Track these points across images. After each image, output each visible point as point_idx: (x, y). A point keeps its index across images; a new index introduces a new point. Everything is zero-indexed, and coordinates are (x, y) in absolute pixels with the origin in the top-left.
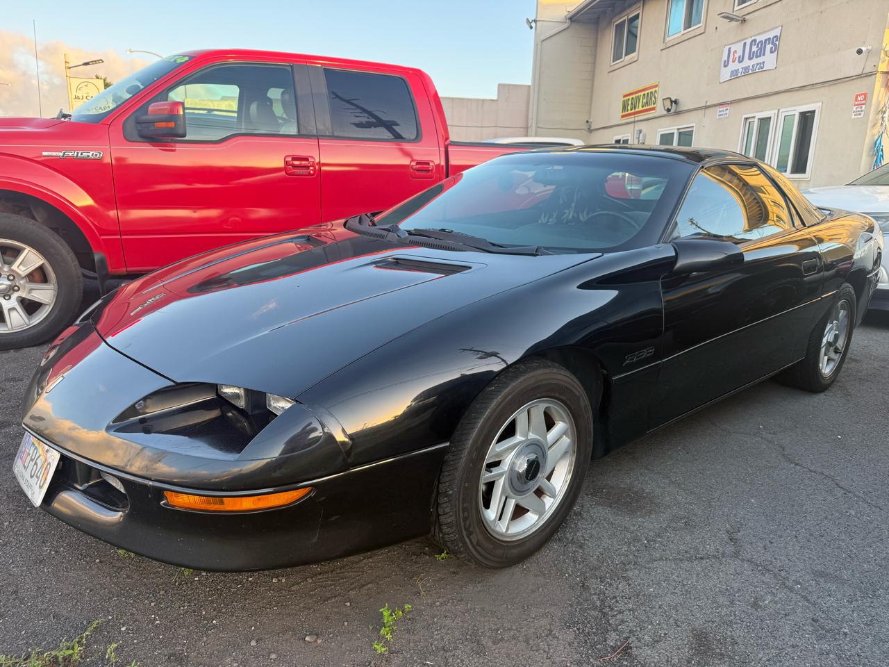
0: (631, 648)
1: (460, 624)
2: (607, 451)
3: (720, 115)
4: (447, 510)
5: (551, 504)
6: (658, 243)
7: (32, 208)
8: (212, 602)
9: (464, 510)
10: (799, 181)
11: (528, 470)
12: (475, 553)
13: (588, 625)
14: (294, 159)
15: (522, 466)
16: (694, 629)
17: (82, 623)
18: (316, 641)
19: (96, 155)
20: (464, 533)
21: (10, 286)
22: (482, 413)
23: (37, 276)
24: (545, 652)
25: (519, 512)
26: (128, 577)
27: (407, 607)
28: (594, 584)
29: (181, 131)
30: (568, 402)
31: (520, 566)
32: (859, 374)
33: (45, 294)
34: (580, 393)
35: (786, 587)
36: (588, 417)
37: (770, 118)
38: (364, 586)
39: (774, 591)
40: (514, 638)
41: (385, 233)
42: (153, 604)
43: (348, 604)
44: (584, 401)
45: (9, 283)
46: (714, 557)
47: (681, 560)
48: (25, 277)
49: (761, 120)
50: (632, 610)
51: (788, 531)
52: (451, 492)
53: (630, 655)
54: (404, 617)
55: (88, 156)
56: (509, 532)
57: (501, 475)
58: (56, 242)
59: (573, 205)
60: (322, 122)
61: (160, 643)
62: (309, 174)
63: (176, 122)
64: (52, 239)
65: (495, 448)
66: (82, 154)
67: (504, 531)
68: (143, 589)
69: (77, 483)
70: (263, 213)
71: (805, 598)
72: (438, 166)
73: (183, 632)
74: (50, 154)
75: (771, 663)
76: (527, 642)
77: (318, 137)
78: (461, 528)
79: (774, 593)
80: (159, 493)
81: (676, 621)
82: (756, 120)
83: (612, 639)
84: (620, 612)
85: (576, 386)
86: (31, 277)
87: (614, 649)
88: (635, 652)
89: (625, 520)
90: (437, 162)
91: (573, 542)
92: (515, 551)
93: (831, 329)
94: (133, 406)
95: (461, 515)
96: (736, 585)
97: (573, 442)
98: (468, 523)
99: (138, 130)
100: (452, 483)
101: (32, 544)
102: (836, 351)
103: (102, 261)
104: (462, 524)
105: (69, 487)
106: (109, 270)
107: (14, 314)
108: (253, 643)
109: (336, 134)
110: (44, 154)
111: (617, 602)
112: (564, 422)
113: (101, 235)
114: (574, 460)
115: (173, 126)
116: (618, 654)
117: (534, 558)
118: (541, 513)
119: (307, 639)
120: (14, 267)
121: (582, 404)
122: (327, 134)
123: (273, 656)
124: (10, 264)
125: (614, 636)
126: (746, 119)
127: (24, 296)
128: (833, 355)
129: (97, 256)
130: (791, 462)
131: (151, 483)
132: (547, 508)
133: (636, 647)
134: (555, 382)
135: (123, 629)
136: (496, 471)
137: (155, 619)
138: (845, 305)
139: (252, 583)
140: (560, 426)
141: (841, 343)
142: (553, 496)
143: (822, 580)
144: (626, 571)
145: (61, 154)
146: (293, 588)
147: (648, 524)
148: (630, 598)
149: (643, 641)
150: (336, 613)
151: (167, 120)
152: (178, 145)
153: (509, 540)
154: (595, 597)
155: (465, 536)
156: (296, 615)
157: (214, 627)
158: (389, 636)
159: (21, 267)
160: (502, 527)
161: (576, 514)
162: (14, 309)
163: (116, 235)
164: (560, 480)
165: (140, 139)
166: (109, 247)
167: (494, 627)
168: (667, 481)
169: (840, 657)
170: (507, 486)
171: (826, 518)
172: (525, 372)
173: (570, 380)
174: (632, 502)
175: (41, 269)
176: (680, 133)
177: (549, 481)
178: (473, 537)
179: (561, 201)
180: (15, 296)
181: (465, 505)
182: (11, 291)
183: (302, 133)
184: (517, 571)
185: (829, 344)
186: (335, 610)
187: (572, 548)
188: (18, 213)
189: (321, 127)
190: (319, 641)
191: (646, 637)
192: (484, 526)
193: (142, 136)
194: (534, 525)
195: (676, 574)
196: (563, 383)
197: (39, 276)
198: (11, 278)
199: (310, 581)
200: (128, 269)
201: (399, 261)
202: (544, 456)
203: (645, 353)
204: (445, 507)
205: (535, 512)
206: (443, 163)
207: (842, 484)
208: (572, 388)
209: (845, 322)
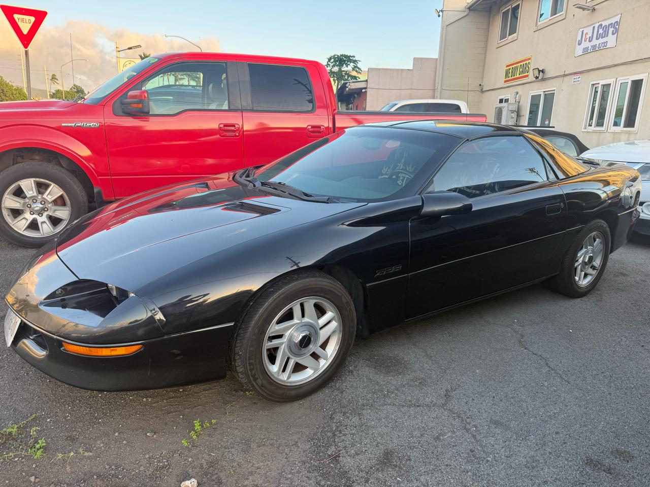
0: (339, 457)
1: (243, 433)
2: (372, 331)
3: (574, 82)
4: (240, 364)
5: (324, 364)
7: (60, 159)
8: (103, 409)
9: (250, 364)
10: (629, 133)
11: (302, 341)
12: (260, 391)
13: (322, 441)
14: (225, 125)
15: (298, 337)
16: (387, 449)
17: (27, 415)
18: (153, 436)
19: (95, 125)
20: (252, 379)
21: (42, 208)
22: (263, 305)
23: (59, 201)
24: (286, 454)
25: (299, 368)
26: (62, 391)
27: (214, 421)
28: (339, 417)
29: (146, 110)
30: (333, 300)
31: (298, 402)
32: (620, 285)
33: (63, 213)
34: (341, 293)
35: (465, 428)
36: (350, 309)
37: (610, 84)
38: (195, 407)
39: (455, 430)
40: (272, 445)
41: (248, 183)
42: (70, 408)
43: (181, 417)
44: (346, 297)
45: (41, 206)
46: (427, 406)
47: (403, 406)
48: (51, 202)
49: (603, 86)
50: (353, 434)
51: (490, 393)
52: (241, 353)
53: (337, 461)
54: (211, 427)
55: (90, 126)
56: (290, 380)
57: (282, 344)
58: (70, 180)
59: (403, 160)
60: (246, 100)
61: (66, 428)
62: (236, 136)
63: (142, 104)
64: (68, 179)
65: (274, 328)
66: (86, 125)
67: (286, 379)
68: (68, 399)
69: (31, 335)
70: (210, 161)
71: (474, 437)
72: (327, 128)
73: (81, 424)
74: (66, 124)
75: (426, 473)
76: (278, 448)
77: (242, 111)
78: (249, 375)
79: (454, 432)
80: (60, 344)
81: (378, 443)
82: (600, 86)
83: (332, 449)
84: (344, 435)
85: (338, 289)
86: (55, 202)
87: (329, 456)
88: (341, 459)
89: (381, 378)
90: (326, 125)
91: (338, 389)
92: (294, 393)
93: (586, 253)
94: (55, 291)
95: (248, 367)
96: (431, 425)
97: (339, 324)
98: (253, 372)
99: (123, 109)
100: (242, 348)
101: (16, 368)
102: (594, 268)
103: (99, 193)
104: (250, 373)
105: (27, 337)
106: (104, 198)
107: (44, 225)
108: (117, 434)
109: (254, 109)
110: (63, 124)
111: (346, 428)
112: (331, 311)
113: (98, 176)
114: (341, 336)
115: (141, 106)
116: (330, 459)
117: (309, 398)
118: (316, 370)
119: (148, 434)
120: (45, 196)
121: (344, 300)
122: (249, 109)
123: (125, 442)
124: (42, 194)
125: (333, 448)
126: (593, 85)
127: (50, 214)
128: (590, 271)
129: (96, 190)
130: (523, 346)
131: (55, 337)
132: (321, 365)
133: (343, 457)
134: (319, 286)
135: (49, 420)
136: (275, 342)
137: (68, 416)
138: (599, 235)
139: (131, 400)
140: (329, 315)
141: (597, 263)
142: (326, 359)
143: (493, 426)
144: (363, 410)
145: (73, 125)
146: (153, 405)
147: (395, 381)
148: (355, 427)
149: (349, 453)
150: (172, 421)
151: (138, 103)
152: (151, 118)
153: (289, 384)
154: (334, 425)
155: (252, 381)
156: (148, 420)
157: (99, 423)
158: (195, 437)
159: (49, 196)
160: (284, 377)
161: (349, 372)
162: (44, 222)
163: (109, 176)
164: (332, 349)
165: (124, 114)
166: (104, 184)
167: (262, 437)
168: (423, 354)
169: (475, 474)
170: (287, 350)
171: (524, 386)
172: (297, 280)
173: (331, 285)
174: (392, 366)
175: (61, 197)
176: (545, 95)
177: (324, 349)
178: (259, 382)
179: (396, 158)
180: (45, 214)
181: (251, 361)
182: (43, 211)
183: (231, 108)
184: (296, 404)
185: (585, 264)
186: (172, 419)
187: (336, 393)
188: (50, 161)
189: (244, 104)
190: (155, 436)
191: (352, 451)
192: (268, 375)
193: (124, 112)
194: (310, 376)
195: (395, 415)
196: (325, 287)
197: (60, 202)
198: (43, 203)
199: (165, 401)
200: (116, 198)
201: (243, 204)
202: (317, 333)
203: (393, 269)
204: (238, 363)
205: (312, 368)
206: (331, 126)
207: (551, 364)
208: (335, 291)
209: (601, 247)
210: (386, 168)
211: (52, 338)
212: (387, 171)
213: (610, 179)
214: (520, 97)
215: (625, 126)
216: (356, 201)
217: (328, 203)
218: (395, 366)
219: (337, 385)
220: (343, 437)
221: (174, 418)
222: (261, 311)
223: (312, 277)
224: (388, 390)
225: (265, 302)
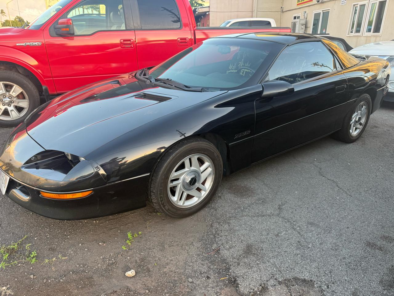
0: (220, 250)
1: (159, 239)
2: (232, 172)
3: (342, 3)
4: (154, 198)
5: (204, 194)
6: (257, 84)
7: (17, 67)
8: (69, 229)
9: (161, 198)
10: (376, 36)
11: (191, 182)
12: (167, 213)
13: (208, 241)
14: (124, 41)
15: (188, 179)
16: (248, 244)
17: (22, 236)
18: (103, 244)
19: (39, 44)
20: (162, 206)
21: (10, 101)
22: (167, 161)
23: (20, 96)
24: (187, 250)
25: (189, 197)
26: (41, 219)
27: (140, 233)
28: (216, 225)
29: (72, 32)
30: (208, 155)
31: (190, 217)
32: (375, 134)
33: (24, 104)
34: (214, 151)
35: (293, 228)
36: (219, 160)
37: (365, 5)
38: (127, 224)
39: (287, 230)
40: (177, 245)
41: (146, 80)
42: (48, 230)
43: (119, 231)
44: (217, 153)
45: (9, 100)
46: (269, 215)
47: (254, 216)
48: (15, 97)
49: (361, 6)
50: (226, 236)
51: (306, 205)
52: (154, 191)
53: (219, 253)
54: (138, 236)
55: (35, 44)
56: (185, 205)
57: (179, 184)
58: (26, 82)
59: (243, 60)
60: (136, 22)
61: (48, 244)
62: (132, 47)
63: (69, 28)
64: (25, 81)
65: (174, 175)
66: (33, 44)
67: (182, 204)
68: (46, 224)
69: (17, 187)
70: (114, 65)
71: (299, 233)
72: (191, 39)
73: (56, 240)
74: (20, 44)
75: (273, 257)
76: (182, 247)
77: (134, 30)
78: (160, 204)
79: (287, 231)
80: (39, 192)
81: (242, 240)
82: (358, 6)
83: (215, 246)
84: (221, 236)
85: (212, 148)
86: (18, 97)
87: (214, 250)
88: (221, 251)
89: (238, 200)
90: (190, 37)
91: (213, 208)
92: (187, 212)
93: (357, 115)
94: (31, 159)
95: (160, 199)
96: (272, 227)
97: (213, 170)
98: (163, 202)
99: (56, 32)
100: (155, 188)
101: (9, 206)
102: (361, 124)
103: (46, 89)
104: (160, 203)
105: (15, 188)
106: (50, 93)
107: (13, 112)
108: (80, 245)
109: (143, 28)
110: (17, 44)
111: (221, 232)
112: (208, 162)
113: (44, 78)
114: (214, 177)
115: (68, 30)
116: (215, 252)
117: (196, 214)
118: (199, 198)
119: (100, 244)
120: (11, 93)
121: (216, 155)
122: (139, 28)
123: (86, 250)
124: (9, 91)
125: (215, 245)
126: (354, 5)
127: (16, 105)
128: (358, 126)
129: (44, 87)
130: (321, 175)
131: (35, 188)
132: (202, 195)
133: (222, 250)
134: (200, 147)
135: (36, 239)
136: (175, 183)
137: (48, 235)
138: (365, 104)
139: (86, 222)
140: (206, 164)
141: (363, 121)
142: (205, 191)
143: (310, 226)
144: (230, 220)
145: (24, 44)
146: (101, 225)
147: (247, 201)
148: (227, 231)
149: (225, 248)
150: (114, 234)
151: (67, 27)
152: (75, 37)
153: (184, 207)
154: (214, 230)
155: (162, 207)
156: (99, 235)
157: (68, 238)
158: (129, 244)
159: (13, 93)
160: (181, 203)
161: (219, 197)
162: (12, 110)
163: (51, 78)
164: (209, 185)
165: (57, 36)
166: (49, 83)
167: (171, 241)
168: (262, 183)
169: (302, 256)
170: (182, 187)
171: (325, 200)
172: (186, 144)
173: (208, 146)
174: (244, 192)
175: (22, 93)
176: (323, 13)
177: (204, 185)
178: (166, 207)
179: (238, 58)
180: (12, 105)
181: (161, 196)
182: (11, 103)
183: (127, 29)
184: (188, 219)
185: (356, 122)
186: (113, 233)
187: (212, 210)
188: (11, 70)
189: (136, 25)
190: (104, 245)
191: (227, 246)
192: (171, 203)
193: (57, 34)
194: (196, 202)
195: (250, 222)
196: (205, 147)
197: (21, 96)
198: (10, 98)
199: (107, 222)
200: (57, 92)
201: (146, 95)
202: (199, 176)
203: (245, 133)
204: (153, 197)
205: (197, 197)
206: (193, 38)
207: (340, 185)
208: (210, 149)
209: (366, 111)
210: (231, 65)
211: (33, 189)
212: (233, 67)
213: (370, 68)
214: (307, 14)
215: (374, 32)
216: (220, 89)
217: (202, 92)
218: (246, 192)
219: (212, 205)
220: (220, 238)
221: (114, 232)
222: (166, 164)
223: (196, 141)
224: (243, 207)
225: (168, 159)
